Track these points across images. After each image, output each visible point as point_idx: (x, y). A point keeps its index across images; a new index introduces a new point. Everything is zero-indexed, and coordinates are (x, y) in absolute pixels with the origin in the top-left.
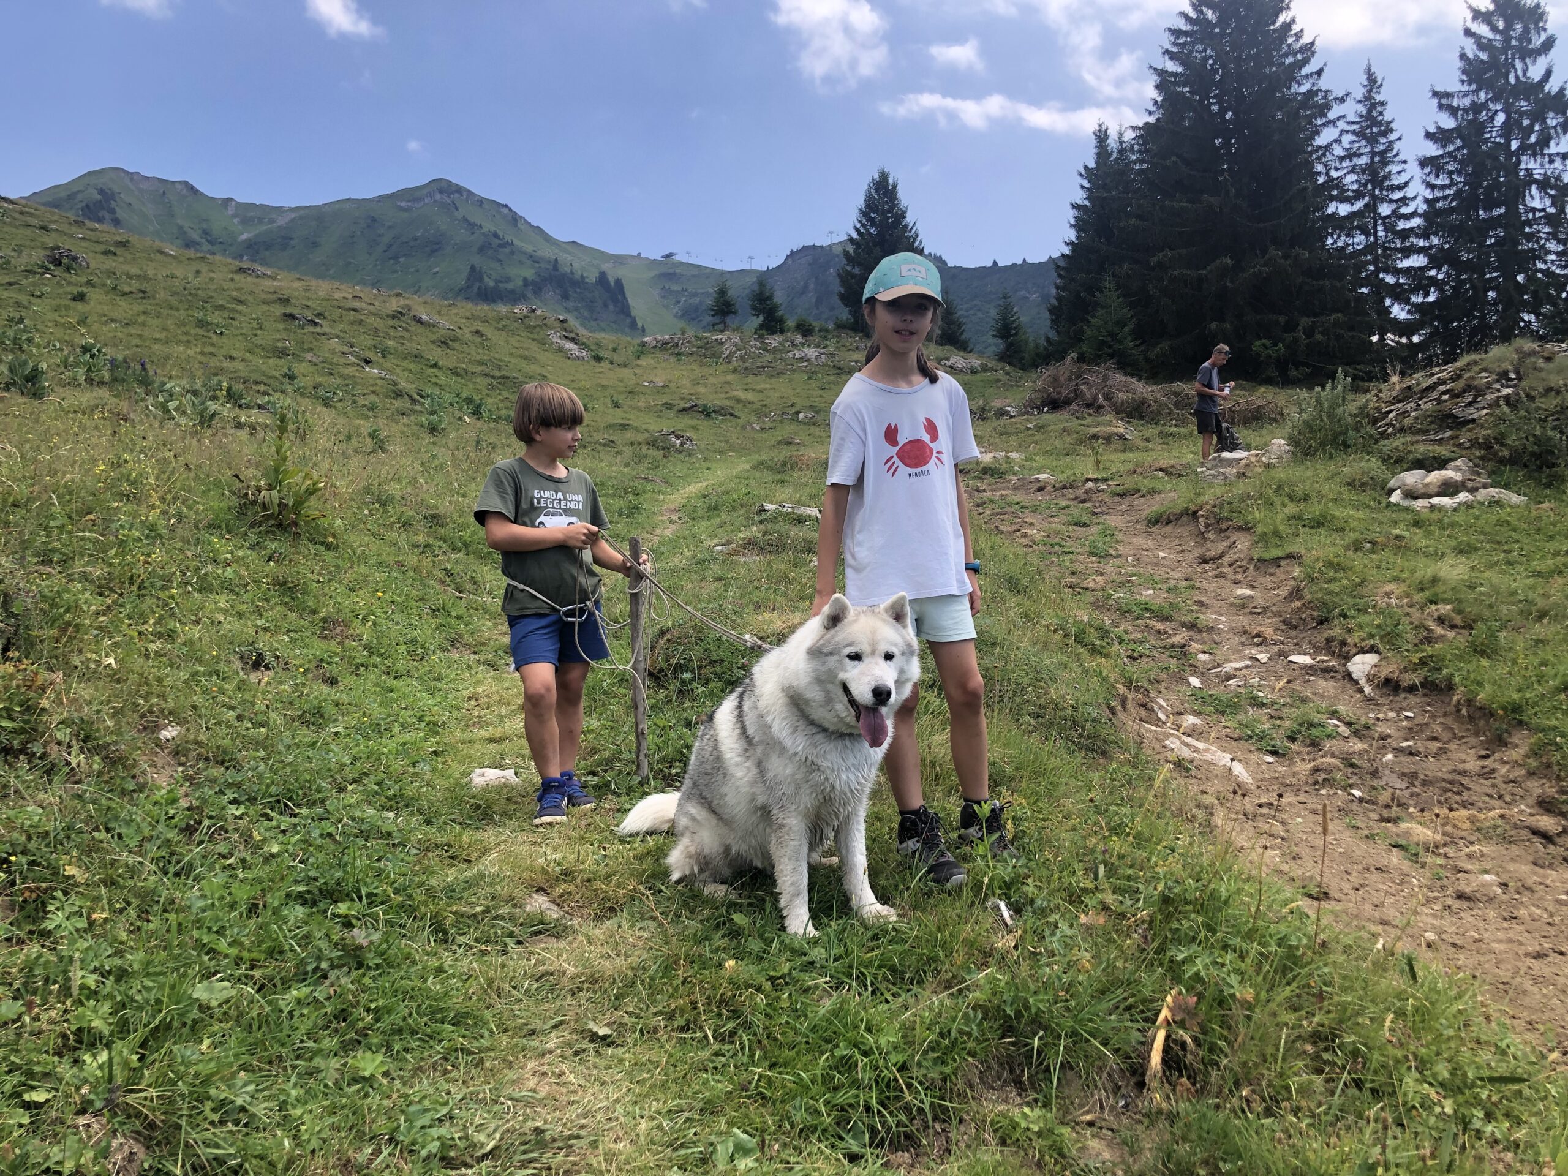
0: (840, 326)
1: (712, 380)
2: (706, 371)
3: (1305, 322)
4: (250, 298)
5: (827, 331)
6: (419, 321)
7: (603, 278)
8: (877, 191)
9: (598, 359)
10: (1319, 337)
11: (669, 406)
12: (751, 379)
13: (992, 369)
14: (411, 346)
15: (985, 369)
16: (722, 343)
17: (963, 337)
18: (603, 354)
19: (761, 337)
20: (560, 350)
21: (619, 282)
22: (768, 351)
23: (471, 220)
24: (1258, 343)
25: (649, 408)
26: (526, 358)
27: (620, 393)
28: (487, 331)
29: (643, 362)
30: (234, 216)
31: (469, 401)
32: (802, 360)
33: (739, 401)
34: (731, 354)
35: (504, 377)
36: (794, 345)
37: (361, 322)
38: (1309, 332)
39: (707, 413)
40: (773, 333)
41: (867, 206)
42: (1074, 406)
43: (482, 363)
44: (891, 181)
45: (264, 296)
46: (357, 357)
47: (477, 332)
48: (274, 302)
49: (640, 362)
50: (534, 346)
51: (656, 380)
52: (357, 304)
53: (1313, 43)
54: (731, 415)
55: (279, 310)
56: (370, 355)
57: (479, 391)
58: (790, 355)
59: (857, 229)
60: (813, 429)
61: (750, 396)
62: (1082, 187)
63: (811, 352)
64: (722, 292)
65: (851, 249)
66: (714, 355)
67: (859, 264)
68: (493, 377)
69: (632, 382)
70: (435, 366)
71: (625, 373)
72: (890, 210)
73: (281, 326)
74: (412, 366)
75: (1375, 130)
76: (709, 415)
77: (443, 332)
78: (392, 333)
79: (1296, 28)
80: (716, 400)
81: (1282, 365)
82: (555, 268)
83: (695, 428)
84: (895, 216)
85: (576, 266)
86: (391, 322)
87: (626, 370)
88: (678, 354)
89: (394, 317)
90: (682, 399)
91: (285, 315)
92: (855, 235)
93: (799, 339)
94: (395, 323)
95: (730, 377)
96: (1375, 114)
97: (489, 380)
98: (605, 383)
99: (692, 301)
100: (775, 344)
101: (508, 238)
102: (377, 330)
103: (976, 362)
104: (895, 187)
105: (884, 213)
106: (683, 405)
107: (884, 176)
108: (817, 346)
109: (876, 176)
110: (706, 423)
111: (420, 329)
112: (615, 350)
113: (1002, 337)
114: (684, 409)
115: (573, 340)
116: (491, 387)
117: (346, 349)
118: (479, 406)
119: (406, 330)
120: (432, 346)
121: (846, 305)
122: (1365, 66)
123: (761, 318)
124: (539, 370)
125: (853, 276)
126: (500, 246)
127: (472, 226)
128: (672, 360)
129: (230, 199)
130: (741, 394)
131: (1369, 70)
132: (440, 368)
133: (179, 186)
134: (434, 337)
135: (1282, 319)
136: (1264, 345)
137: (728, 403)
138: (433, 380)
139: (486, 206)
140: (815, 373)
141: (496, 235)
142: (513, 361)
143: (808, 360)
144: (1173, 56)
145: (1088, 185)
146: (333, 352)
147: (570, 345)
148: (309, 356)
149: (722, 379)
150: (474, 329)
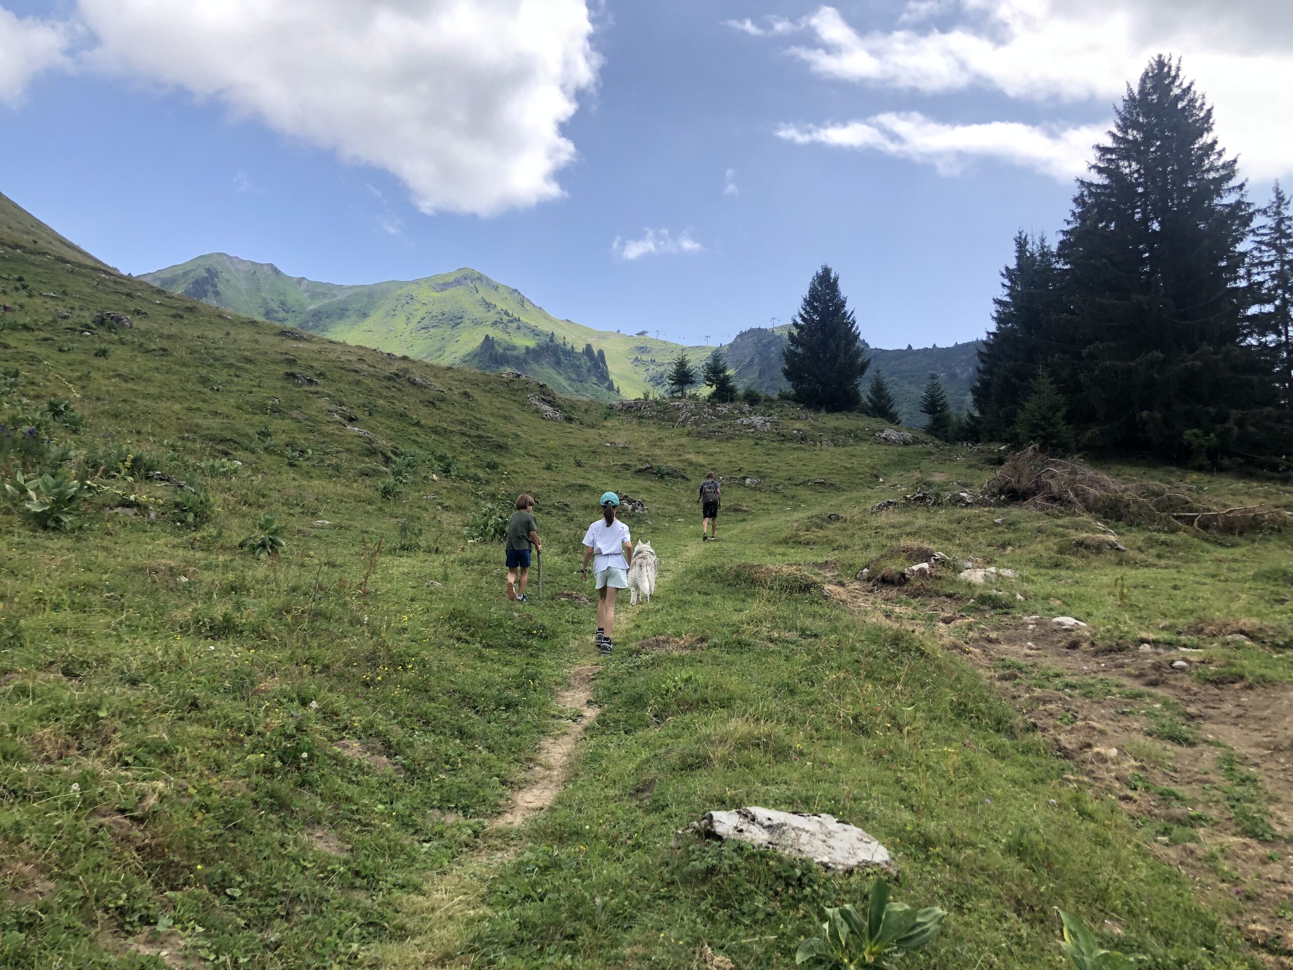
0: (783, 397)
1: (668, 443)
2: (663, 433)
3: (1235, 413)
4: (261, 358)
5: (772, 401)
6: (413, 383)
7: (588, 350)
8: (820, 284)
9: (569, 420)
10: (1252, 429)
11: (626, 467)
12: (702, 442)
13: (923, 442)
14: (399, 407)
15: (916, 441)
16: (679, 409)
17: (892, 410)
18: (575, 415)
19: (713, 404)
20: (537, 411)
21: (601, 353)
22: (719, 417)
23: (488, 300)
24: (1188, 432)
25: (608, 469)
26: (505, 418)
27: (585, 452)
28: (476, 394)
29: (608, 424)
30: (305, 291)
31: (442, 458)
32: (750, 426)
33: (691, 464)
34: (686, 419)
35: (479, 436)
36: (742, 413)
37: (358, 383)
38: (1241, 423)
39: (661, 475)
40: (724, 401)
41: (811, 296)
42: (1039, 499)
43: (462, 423)
44: (832, 276)
45: (274, 356)
46: (342, 416)
47: (466, 394)
48: (281, 362)
49: (605, 424)
50: (515, 407)
51: (617, 441)
52: (358, 366)
53: (1235, 161)
54: (683, 477)
55: (284, 369)
56: (358, 413)
57: (453, 449)
58: (739, 422)
59: (801, 316)
60: (758, 496)
61: (701, 459)
62: (1004, 285)
63: (757, 420)
64: (682, 364)
65: (795, 332)
66: (671, 419)
67: (802, 345)
68: (469, 436)
69: (596, 443)
70: (418, 424)
71: (591, 433)
72: (831, 300)
73: (279, 384)
74: (396, 425)
75: (1284, 241)
76: (662, 477)
77: (433, 393)
78: (385, 392)
79: (1218, 148)
80: (671, 463)
81: (1212, 454)
82: (552, 340)
83: (648, 490)
84: (836, 305)
85: (568, 339)
86: (386, 383)
87: (592, 431)
88: (641, 417)
89: (390, 379)
90: (639, 460)
91: (287, 374)
92: (799, 321)
93: (746, 407)
94: (391, 383)
95: (684, 440)
96: (1283, 227)
97: (465, 439)
98: (572, 442)
99: (658, 369)
100: (725, 411)
101: (516, 315)
102: (371, 390)
103: (908, 435)
104: (836, 280)
105: (826, 302)
106: (640, 467)
107: (827, 271)
108: (763, 415)
109: (820, 271)
110: (658, 485)
111: (412, 390)
112: (586, 411)
113: (930, 412)
114: (640, 471)
115: (549, 403)
116: (466, 446)
117: (333, 407)
118: (449, 465)
119: (399, 390)
120: (421, 406)
121: (789, 380)
122: (1273, 185)
123: (714, 388)
124: (515, 429)
125: (796, 355)
126: (511, 321)
127: (488, 306)
128: (635, 421)
129: (303, 279)
130: (692, 457)
131: (1277, 189)
132: (422, 427)
133: (265, 267)
134: (425, 397)
135: (1212, 410)
136: (1195, 434)
137: (681, 466)
138: (414, 437)
139: (500, 290)
140: (761, 439)
141: (507, 314)
142: (492, 420)
143: (755, 427)
144: (1100, 170)
145: (1009, 284)
146: (321, 411)
147: (546, 407)
148: (295, 414)
149: (677, 441)
150: (462, 391)
